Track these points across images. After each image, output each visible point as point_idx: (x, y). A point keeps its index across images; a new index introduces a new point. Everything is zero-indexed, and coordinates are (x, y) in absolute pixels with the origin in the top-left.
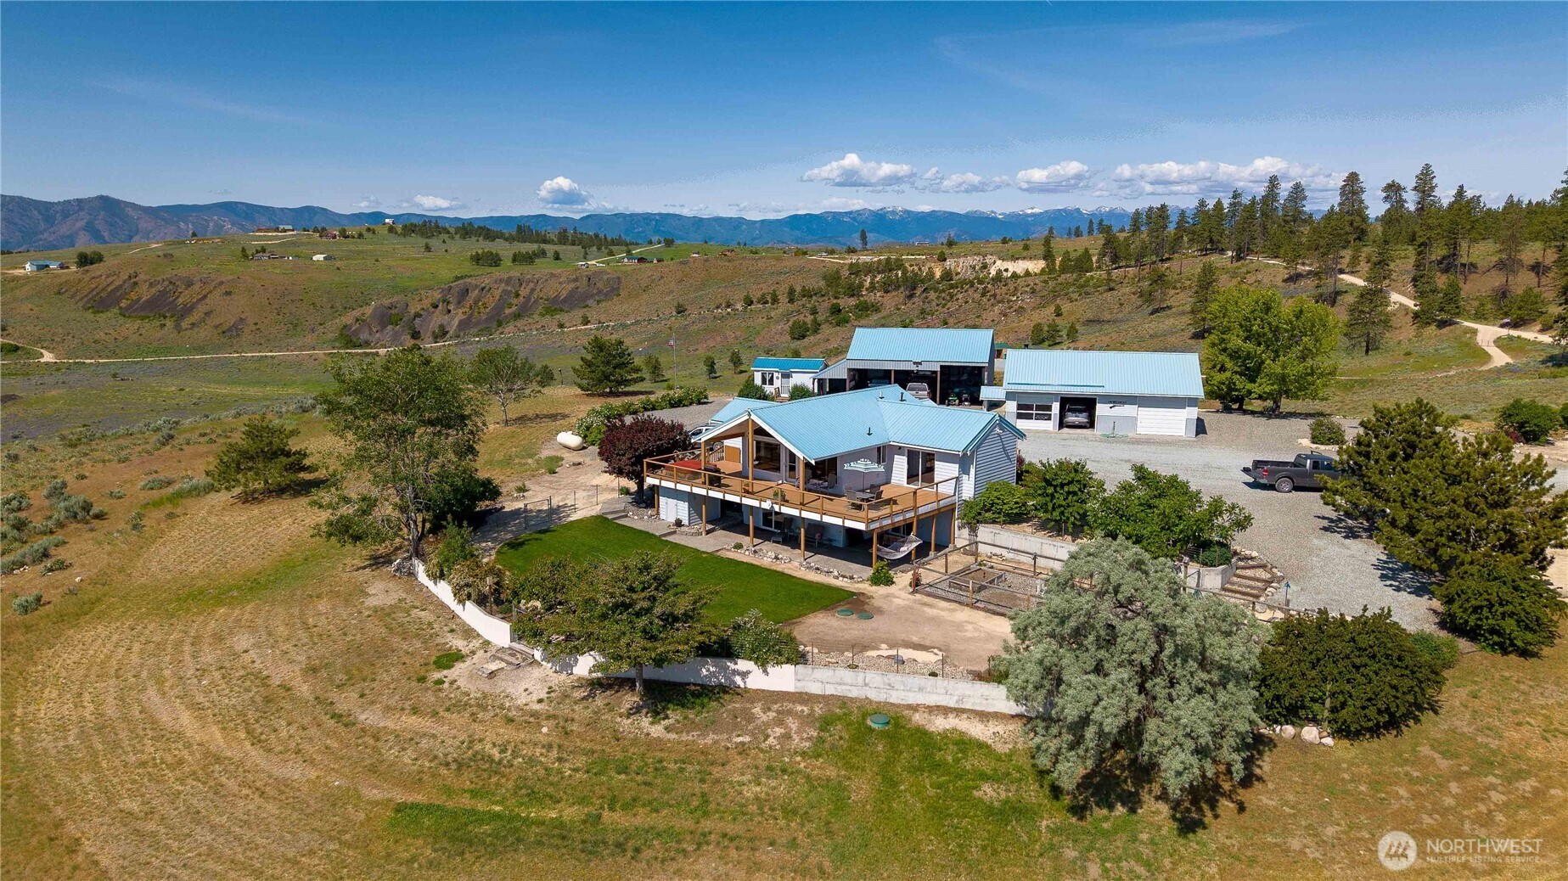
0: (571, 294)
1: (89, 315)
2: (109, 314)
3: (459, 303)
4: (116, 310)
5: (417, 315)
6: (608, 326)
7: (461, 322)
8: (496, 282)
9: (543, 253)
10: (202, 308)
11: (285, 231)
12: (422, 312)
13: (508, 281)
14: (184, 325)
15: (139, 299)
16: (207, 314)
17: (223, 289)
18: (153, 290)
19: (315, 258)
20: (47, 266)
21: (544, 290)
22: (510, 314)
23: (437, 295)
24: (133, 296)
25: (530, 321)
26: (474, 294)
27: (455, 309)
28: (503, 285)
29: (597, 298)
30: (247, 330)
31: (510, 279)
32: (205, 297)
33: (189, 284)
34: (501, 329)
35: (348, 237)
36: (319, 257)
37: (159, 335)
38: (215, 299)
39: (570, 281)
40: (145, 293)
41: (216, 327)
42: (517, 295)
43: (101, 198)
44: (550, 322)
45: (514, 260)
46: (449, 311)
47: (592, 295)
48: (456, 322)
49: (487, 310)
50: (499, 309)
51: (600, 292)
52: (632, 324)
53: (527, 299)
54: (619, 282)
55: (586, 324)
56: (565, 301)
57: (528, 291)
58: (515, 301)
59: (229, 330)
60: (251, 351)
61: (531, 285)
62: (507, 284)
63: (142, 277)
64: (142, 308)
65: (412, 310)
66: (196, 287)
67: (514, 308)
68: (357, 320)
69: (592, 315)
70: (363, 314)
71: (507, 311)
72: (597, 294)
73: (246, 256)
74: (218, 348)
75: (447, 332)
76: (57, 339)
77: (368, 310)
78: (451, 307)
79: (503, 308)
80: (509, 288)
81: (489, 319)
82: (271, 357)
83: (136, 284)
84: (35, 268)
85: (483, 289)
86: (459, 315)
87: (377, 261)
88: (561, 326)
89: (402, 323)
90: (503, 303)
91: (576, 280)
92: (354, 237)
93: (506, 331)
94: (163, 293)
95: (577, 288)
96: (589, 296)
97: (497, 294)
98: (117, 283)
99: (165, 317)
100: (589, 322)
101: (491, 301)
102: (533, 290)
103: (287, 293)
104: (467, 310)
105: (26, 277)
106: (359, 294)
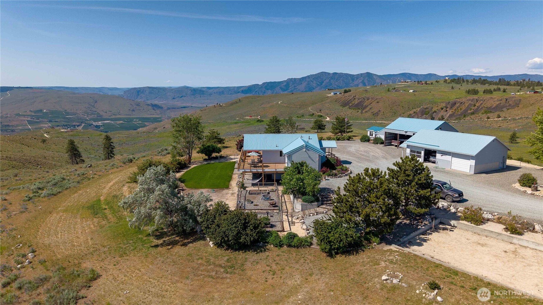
0: (497, 106)
1: (341, 108)
2: (346, 108)
3: (451, 108)
4: (348, 107)
5: (435, 112)
6: (507, 119)
7: (450, 115)
8: (467, 101)
9: (499, 89)
10: (369, 107)
11: (408, 82)
12: (437, 111)
13: (472, 100)
14: (364, 112)
15: (355, 103)
16: (370, 109)
17: (377, 101)
18: (359, 101)
19: (410, 91)
20: (337, 93)
21: (486, 104)
22: (470, 113)
23: (444, 105)
24: (353, 102)
25: (477, 115)
26: (457, 105)
27: (449, 110)
28: (470, 102)
29: (508, 108)
30: (380, 114)
31: (473, 99)
32: (371, 103)
33: (368, 99)
34: (464, 118)
35: (427, 84)
36: (411, 91)
37: (356, 114)
38: (374, 104)
39: (498, 100)
40: (356, 101)
41: (372, 113)
42: (475, 105)
43: (367, 73)
44: (484, 117)
45: (484, 92)
46: (447, 111)
47: (506, 106)
48: (448, 115)
49: (461, 111)
50: (466, 111)
51: (510, 105)
52: (518, 119)
53: (478, 107)
54: (520, 101)
55: (499, 118)
56: (494, 108)
57: (479, 104)
58: (473, 108)
59: (375, 114)
60: (380, 121)
61: (482, 102)
62: (472, 101)
63: (357, 97)
64: (355, 106)
65: (434, 110)
66: (370, 100)
67: (472, 111)
68: (414, 112)
69: (502, 114)
70: (417, 111)
71: (469, 112)
72: (509, 106)
73: (389, 90)
74: (371, 119)
75: (444, 118)
76: (331, 114)
77: (419, 109)
78: (448, 109)
79: (467, 110)
80: (472, 103)
81: (461, 114)
82: (384, 123)
83: (355, 99)
84: (333, 94)
85: (461, 103)
86: (450, 112)
87: (430, 92)
88: (488, 118)
89: (429, 114)
90: (469, 108)
91: (501, 100)
92: (429, 84)
93: (466, 119)
94: (361, 102)
95: (500, 103)
96: (504, 107)
97: (467, 105)
98: (350, 99)
99: (359, 109)
100: (500, 117)
101: (464, 108)
102: (482, 104)
103: (395, 102)
104: (453, 110)
105: (331, 97)
106: (419, 104)
